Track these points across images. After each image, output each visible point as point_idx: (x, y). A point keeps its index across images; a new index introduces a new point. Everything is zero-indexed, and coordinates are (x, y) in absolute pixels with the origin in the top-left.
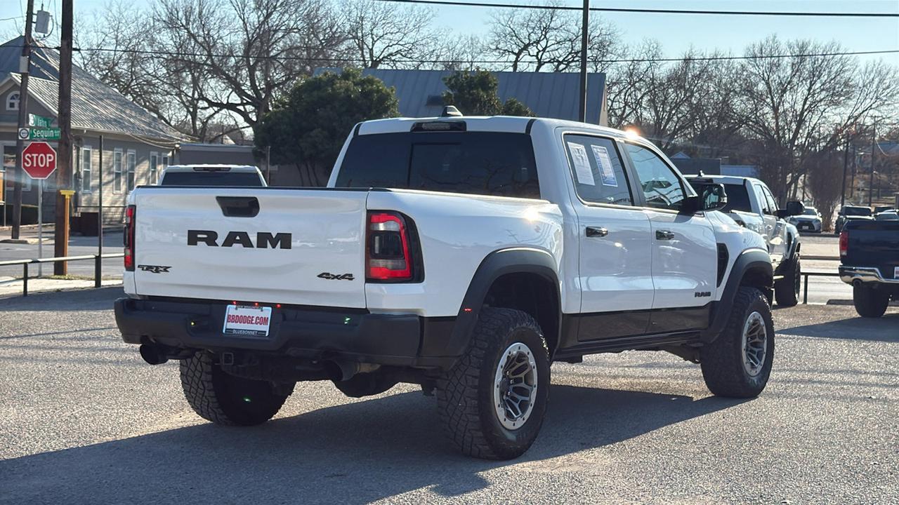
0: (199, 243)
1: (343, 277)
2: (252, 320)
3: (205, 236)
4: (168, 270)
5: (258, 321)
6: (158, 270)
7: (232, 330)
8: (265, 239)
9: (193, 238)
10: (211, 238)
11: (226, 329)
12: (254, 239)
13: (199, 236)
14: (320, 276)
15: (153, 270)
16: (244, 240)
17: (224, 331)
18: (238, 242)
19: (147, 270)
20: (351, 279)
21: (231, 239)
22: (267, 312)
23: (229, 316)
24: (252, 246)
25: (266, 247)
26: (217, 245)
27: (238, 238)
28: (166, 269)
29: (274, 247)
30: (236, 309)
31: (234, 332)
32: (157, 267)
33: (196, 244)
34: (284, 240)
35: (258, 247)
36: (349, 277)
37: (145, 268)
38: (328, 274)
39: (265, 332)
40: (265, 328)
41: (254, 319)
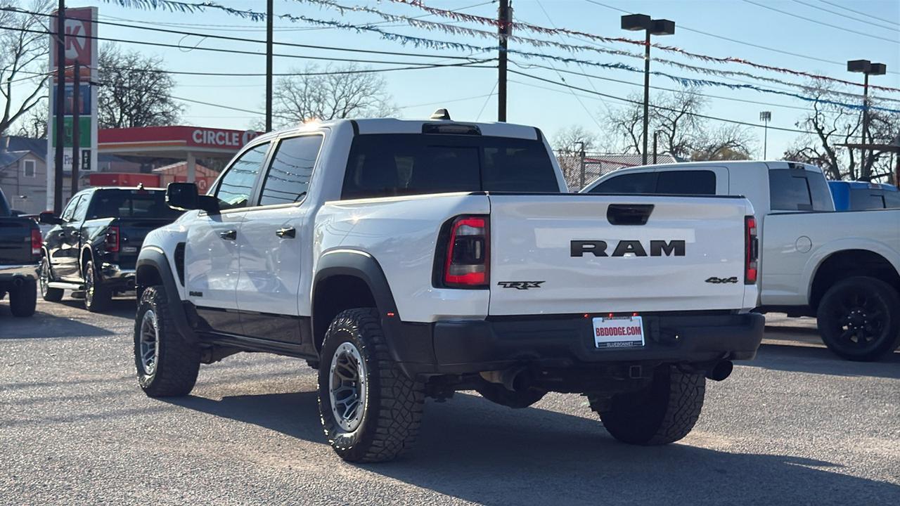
0: (584, 254)
1: (729, 280)
2: (624, 331)
3: (593, 246)
4: (539, 285)
5: (630, 331)
6: (526, 286)
7: (606, 343)
8: (658, 248)
9: (577, 249)
10: (599, 249)
11: (599, 343)
12: (646, 247)
13: (585, 246)
14: (708, 281)
15: (519, 287)
16: (637, 249)
17: (597, 346)
18: (629, 251)
19: (511, 286)
20: (736, 282)
21: (622, 249)
22: (637, 322)
23: (597, 329)
24: (646, 255)
25: (660, 255)
26: (607, 256)
27: (630, 247)
28: (537, 284)
29: (668, 254)
30: (603, 321)
31: (608, 345)
32: (526, 283)
33: (582, 256)
34: (678, 248)
35: (652, 255)
36: (734, 280)
37: (508, 285)
38: (716, 278)
39: (641, 341)
40: (641, 337)
41: (625, 329)
